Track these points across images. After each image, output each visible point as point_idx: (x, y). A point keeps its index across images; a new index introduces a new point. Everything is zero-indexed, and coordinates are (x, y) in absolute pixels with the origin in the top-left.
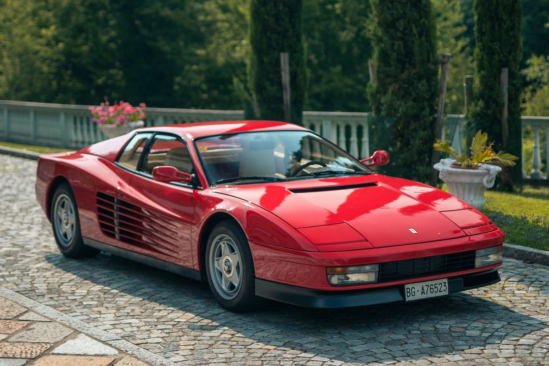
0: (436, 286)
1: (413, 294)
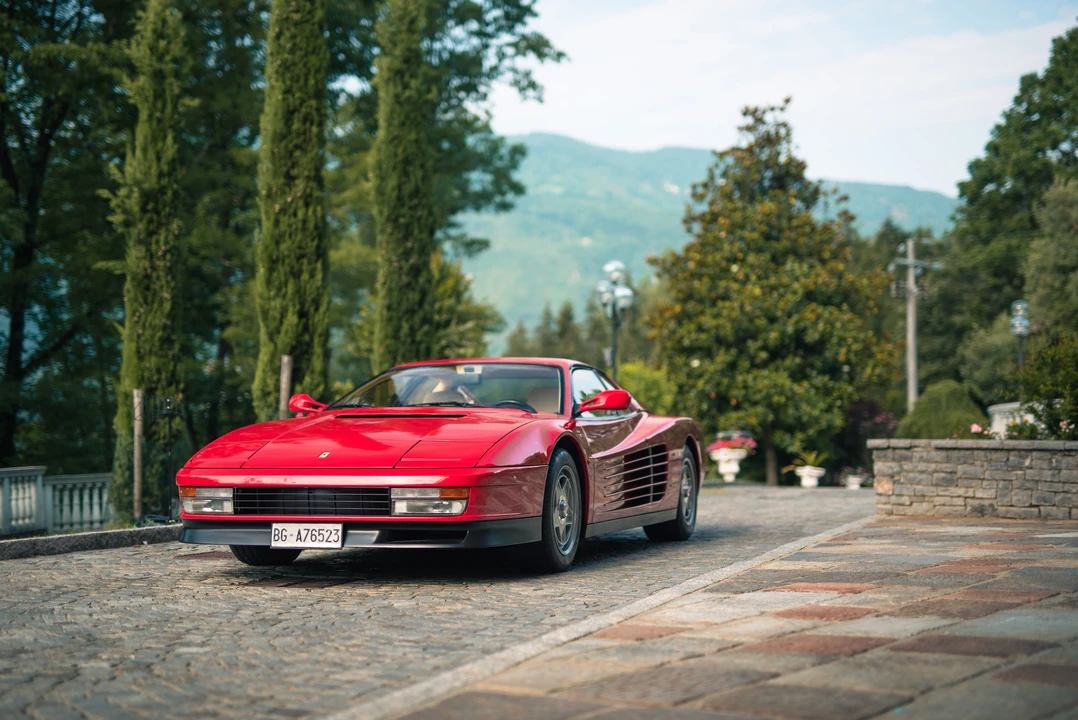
0: (321, 532)
1: (284, 538)
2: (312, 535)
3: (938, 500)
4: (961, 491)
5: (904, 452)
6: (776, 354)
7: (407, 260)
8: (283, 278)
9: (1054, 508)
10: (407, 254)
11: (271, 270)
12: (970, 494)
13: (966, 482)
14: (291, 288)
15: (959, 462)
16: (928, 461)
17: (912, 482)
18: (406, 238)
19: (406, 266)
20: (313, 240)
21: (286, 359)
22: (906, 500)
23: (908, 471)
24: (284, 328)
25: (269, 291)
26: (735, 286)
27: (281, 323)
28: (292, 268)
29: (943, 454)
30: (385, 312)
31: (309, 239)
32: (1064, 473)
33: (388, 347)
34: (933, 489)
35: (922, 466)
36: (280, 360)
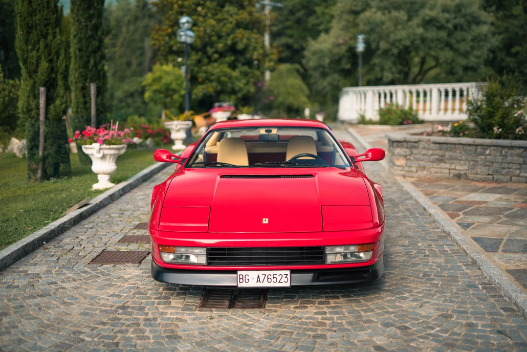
0: (275, 276)
1: (247, 281)
2: (268, 278)
3: (433, 170)
4: (448, 166)
5: (414, 144)
6: (222, 55)
7: (91, 21)
8: (36, 39)
9: (502, 176)
10: (90, 18)
11: (28, 33)
12: (453, 167)
13: (450, 161)
14: (42, 44)
15: (447, 150)
16: (429, 149)
17: (417, 160)
18: (89, 8)
19: (90, 25)
20: (53, 14)
21: (42, 89)
22: (414, 169)
23: (416, 154)
24: (40, 70)
25: (28, 46)
26: (201, 19)
27: (37, 67)
28: (42, 32)
29: (438, 146)
30: (77, 52)
31: (51, 14)
32: (509, 159)
33: (80, 73)
34: (431, 164)
35: (424, 152)
36: (39, 90)
